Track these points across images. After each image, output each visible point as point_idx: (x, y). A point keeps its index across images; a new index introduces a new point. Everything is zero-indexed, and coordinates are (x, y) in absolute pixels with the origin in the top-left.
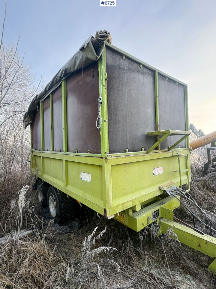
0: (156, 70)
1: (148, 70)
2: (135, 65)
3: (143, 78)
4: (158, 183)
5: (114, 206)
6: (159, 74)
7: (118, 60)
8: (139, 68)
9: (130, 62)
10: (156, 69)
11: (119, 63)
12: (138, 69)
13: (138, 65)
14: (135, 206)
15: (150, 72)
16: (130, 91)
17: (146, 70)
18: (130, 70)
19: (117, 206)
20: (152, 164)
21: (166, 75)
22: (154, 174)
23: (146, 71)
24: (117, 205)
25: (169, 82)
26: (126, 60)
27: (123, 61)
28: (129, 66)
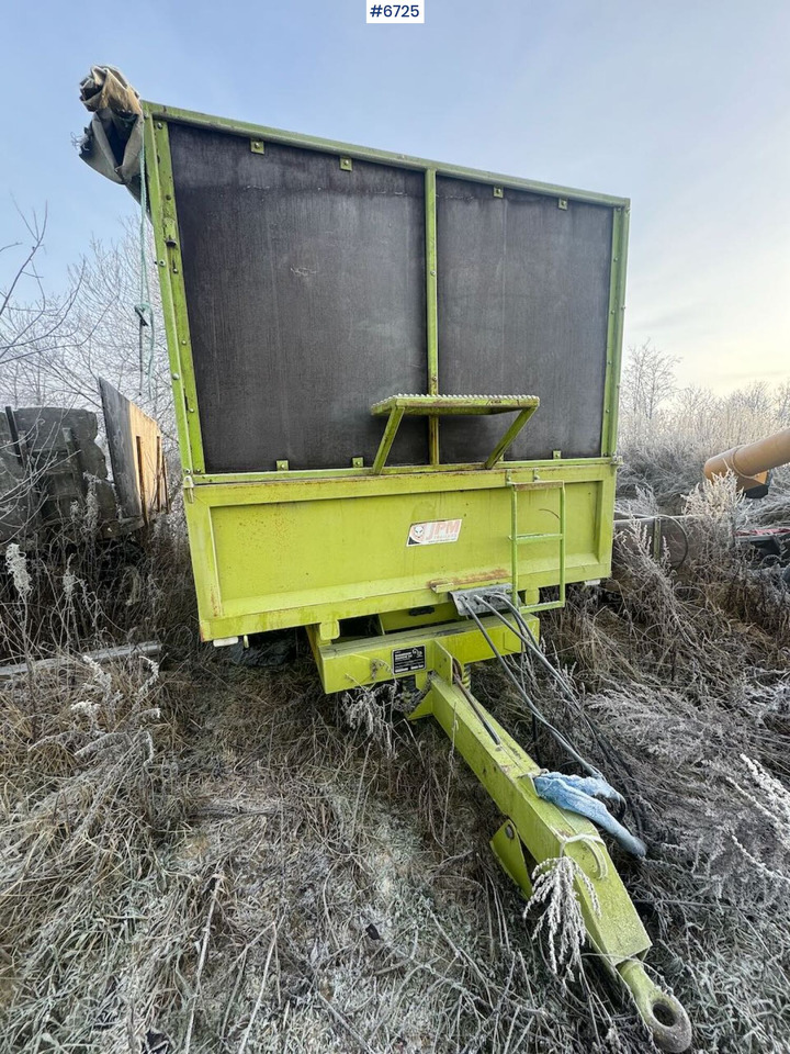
0: (424, 165)
1: (389, 175)
2: (318, 165)
3: (361, 210)
4: (432, 570)
5: (230, 616)
6: (442, 178)
7: (230, 162)
8: (337, 175)
9: (287, 156)
10: (424, 160)
11: (236, 173)
12: (331, 179)
13: (333, 162)
14: (315, 627)
15: (399, 181)
16: (290, 266)
17: (372, 177)
18: (288, 190)
19: (241, 617)
20: (405, 509)
21: (485, 178)
22: (411, 542)
23: (377, 181)
24: (239, 614)
25: (514, 202)
26: (271, 155)
27: (256, 162)
28: (283, 175)
